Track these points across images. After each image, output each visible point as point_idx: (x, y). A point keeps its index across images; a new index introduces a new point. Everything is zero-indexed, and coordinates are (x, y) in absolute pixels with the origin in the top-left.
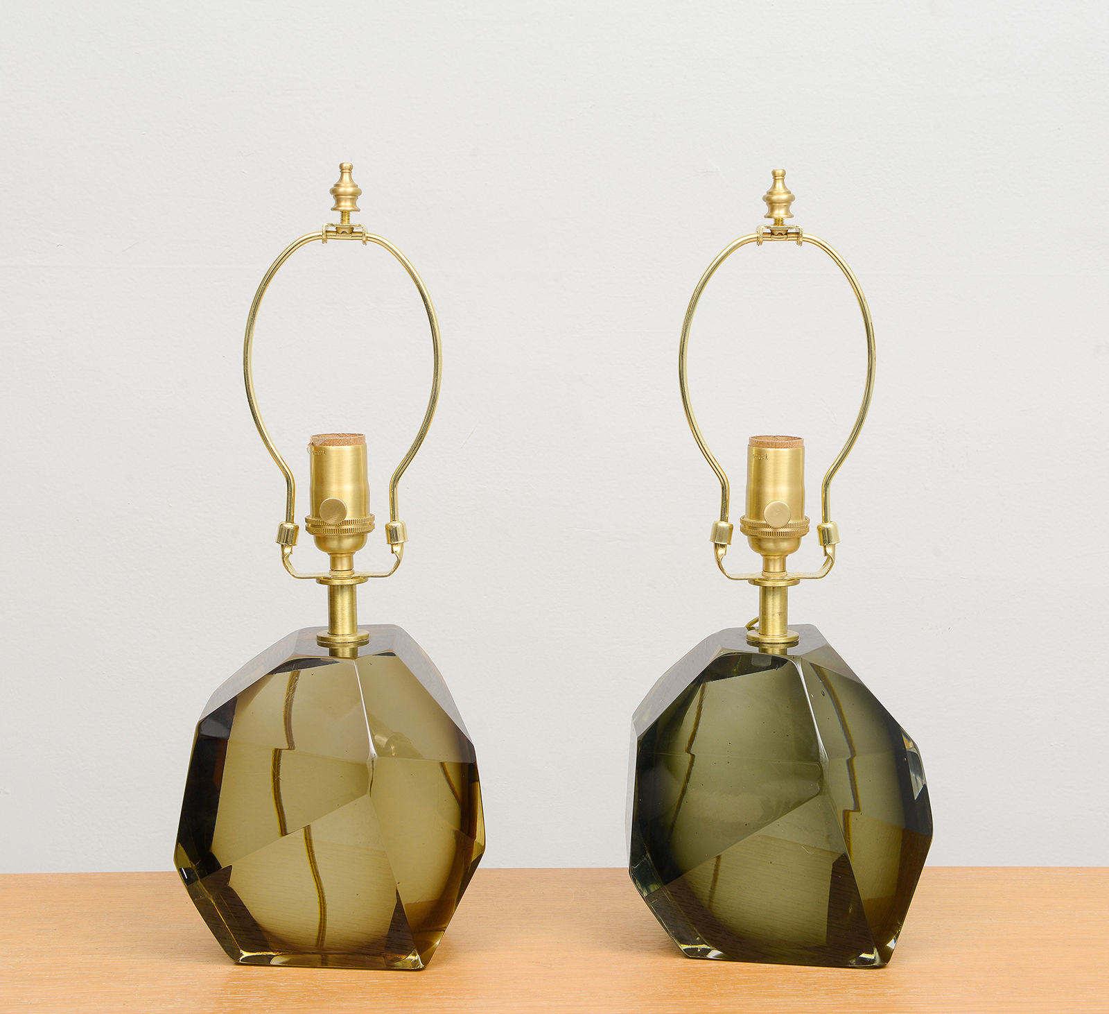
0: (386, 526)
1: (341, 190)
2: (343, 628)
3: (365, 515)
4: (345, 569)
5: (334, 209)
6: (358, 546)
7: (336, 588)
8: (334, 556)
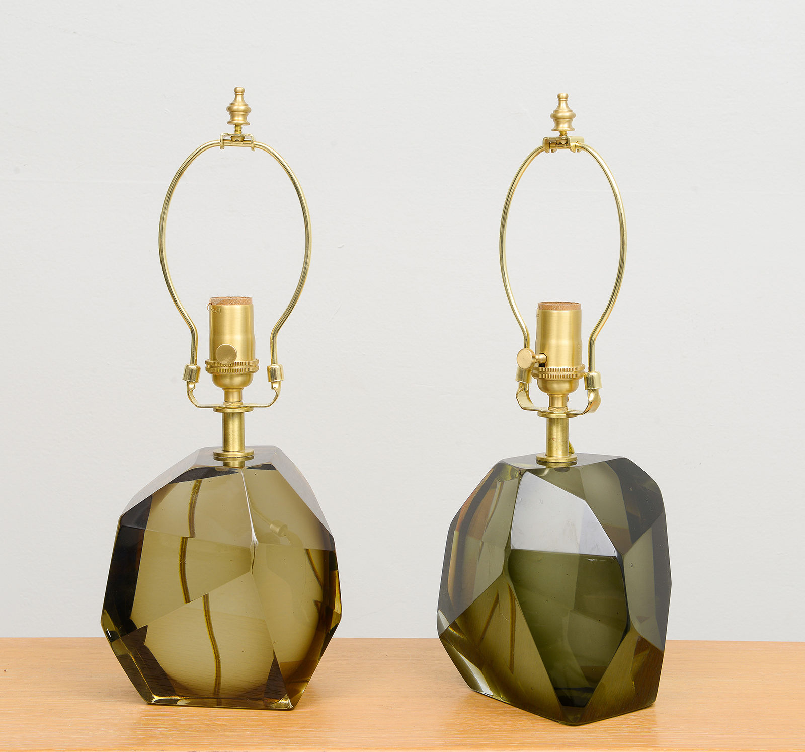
0: (268, 368)
1: (235, 108)
2: (234, 446)
3: (252, 359)
4: (236, 400)
5: (229, 123)
6: (246, 383)
7: (228, 415)
8: (228, 390)
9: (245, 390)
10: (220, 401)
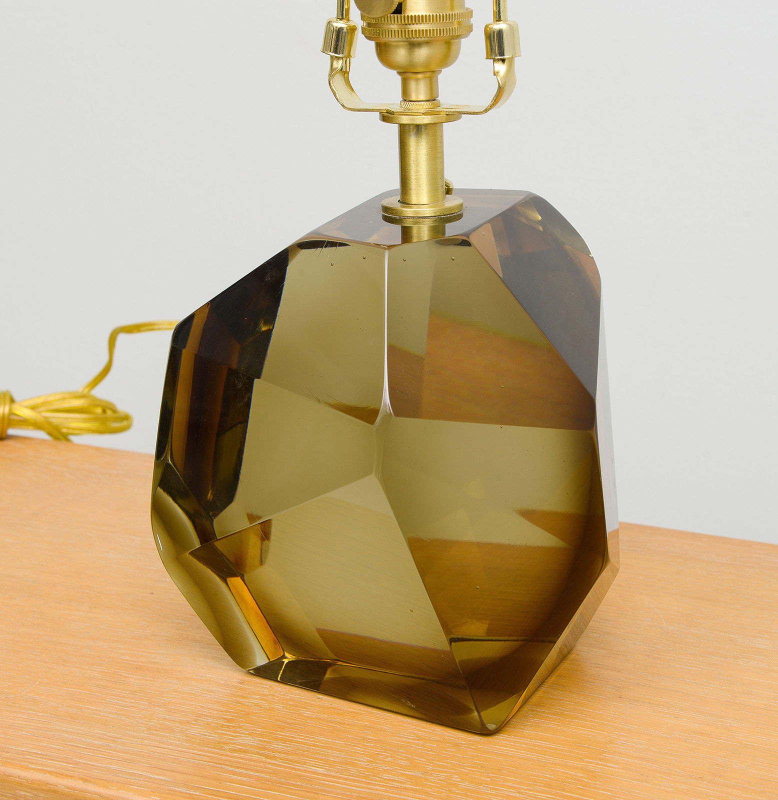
0: (487, 26)
2: (418, 194)
3: (452, 8)
4: (422, 98)
6: (447, 59)
7: (407, 128)
8: (406, 73)
9: (445, 77)
10: (392, 99)
